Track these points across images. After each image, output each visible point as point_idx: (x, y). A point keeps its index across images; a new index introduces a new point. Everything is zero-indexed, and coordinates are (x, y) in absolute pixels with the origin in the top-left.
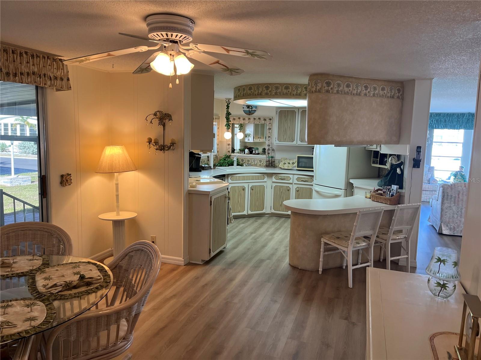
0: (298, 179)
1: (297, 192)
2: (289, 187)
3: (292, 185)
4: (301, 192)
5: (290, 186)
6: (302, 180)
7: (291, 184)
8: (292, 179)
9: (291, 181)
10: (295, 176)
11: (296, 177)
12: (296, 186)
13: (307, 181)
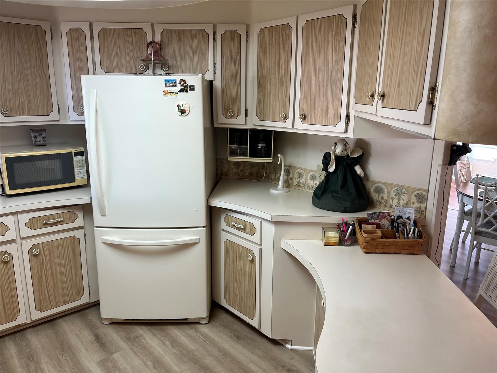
0: (32, 224)
1: (35, 259)
2: (5, 253)
3: (14, 245)
4: (47, 255)
5: (10, 248)
6: (44, 224)
7: (13, 241)
8: (12, 228)
9: (10, 236)
10: (20, 216)
11: (24, 218)
12: (28, 245)
13: (62, 221)
